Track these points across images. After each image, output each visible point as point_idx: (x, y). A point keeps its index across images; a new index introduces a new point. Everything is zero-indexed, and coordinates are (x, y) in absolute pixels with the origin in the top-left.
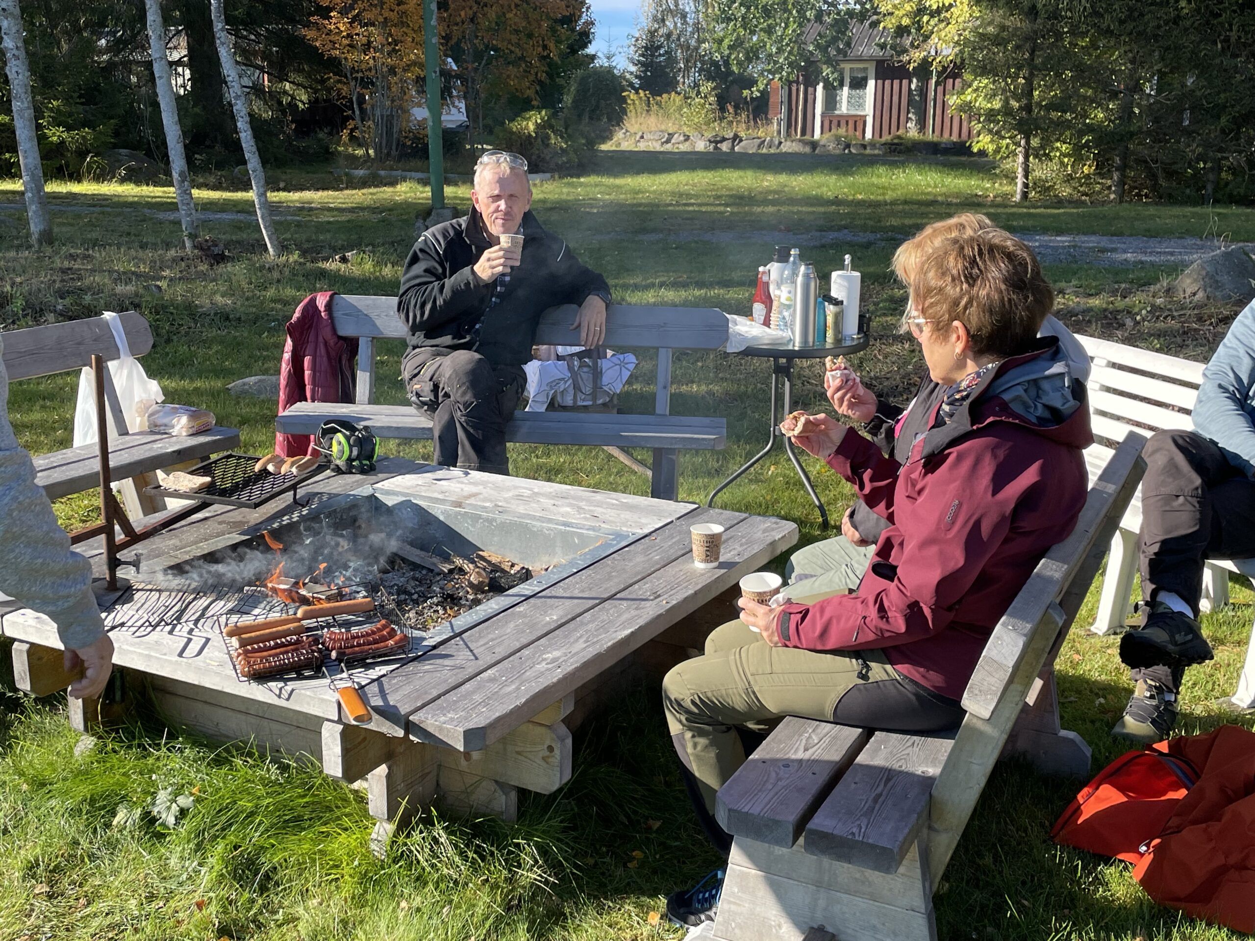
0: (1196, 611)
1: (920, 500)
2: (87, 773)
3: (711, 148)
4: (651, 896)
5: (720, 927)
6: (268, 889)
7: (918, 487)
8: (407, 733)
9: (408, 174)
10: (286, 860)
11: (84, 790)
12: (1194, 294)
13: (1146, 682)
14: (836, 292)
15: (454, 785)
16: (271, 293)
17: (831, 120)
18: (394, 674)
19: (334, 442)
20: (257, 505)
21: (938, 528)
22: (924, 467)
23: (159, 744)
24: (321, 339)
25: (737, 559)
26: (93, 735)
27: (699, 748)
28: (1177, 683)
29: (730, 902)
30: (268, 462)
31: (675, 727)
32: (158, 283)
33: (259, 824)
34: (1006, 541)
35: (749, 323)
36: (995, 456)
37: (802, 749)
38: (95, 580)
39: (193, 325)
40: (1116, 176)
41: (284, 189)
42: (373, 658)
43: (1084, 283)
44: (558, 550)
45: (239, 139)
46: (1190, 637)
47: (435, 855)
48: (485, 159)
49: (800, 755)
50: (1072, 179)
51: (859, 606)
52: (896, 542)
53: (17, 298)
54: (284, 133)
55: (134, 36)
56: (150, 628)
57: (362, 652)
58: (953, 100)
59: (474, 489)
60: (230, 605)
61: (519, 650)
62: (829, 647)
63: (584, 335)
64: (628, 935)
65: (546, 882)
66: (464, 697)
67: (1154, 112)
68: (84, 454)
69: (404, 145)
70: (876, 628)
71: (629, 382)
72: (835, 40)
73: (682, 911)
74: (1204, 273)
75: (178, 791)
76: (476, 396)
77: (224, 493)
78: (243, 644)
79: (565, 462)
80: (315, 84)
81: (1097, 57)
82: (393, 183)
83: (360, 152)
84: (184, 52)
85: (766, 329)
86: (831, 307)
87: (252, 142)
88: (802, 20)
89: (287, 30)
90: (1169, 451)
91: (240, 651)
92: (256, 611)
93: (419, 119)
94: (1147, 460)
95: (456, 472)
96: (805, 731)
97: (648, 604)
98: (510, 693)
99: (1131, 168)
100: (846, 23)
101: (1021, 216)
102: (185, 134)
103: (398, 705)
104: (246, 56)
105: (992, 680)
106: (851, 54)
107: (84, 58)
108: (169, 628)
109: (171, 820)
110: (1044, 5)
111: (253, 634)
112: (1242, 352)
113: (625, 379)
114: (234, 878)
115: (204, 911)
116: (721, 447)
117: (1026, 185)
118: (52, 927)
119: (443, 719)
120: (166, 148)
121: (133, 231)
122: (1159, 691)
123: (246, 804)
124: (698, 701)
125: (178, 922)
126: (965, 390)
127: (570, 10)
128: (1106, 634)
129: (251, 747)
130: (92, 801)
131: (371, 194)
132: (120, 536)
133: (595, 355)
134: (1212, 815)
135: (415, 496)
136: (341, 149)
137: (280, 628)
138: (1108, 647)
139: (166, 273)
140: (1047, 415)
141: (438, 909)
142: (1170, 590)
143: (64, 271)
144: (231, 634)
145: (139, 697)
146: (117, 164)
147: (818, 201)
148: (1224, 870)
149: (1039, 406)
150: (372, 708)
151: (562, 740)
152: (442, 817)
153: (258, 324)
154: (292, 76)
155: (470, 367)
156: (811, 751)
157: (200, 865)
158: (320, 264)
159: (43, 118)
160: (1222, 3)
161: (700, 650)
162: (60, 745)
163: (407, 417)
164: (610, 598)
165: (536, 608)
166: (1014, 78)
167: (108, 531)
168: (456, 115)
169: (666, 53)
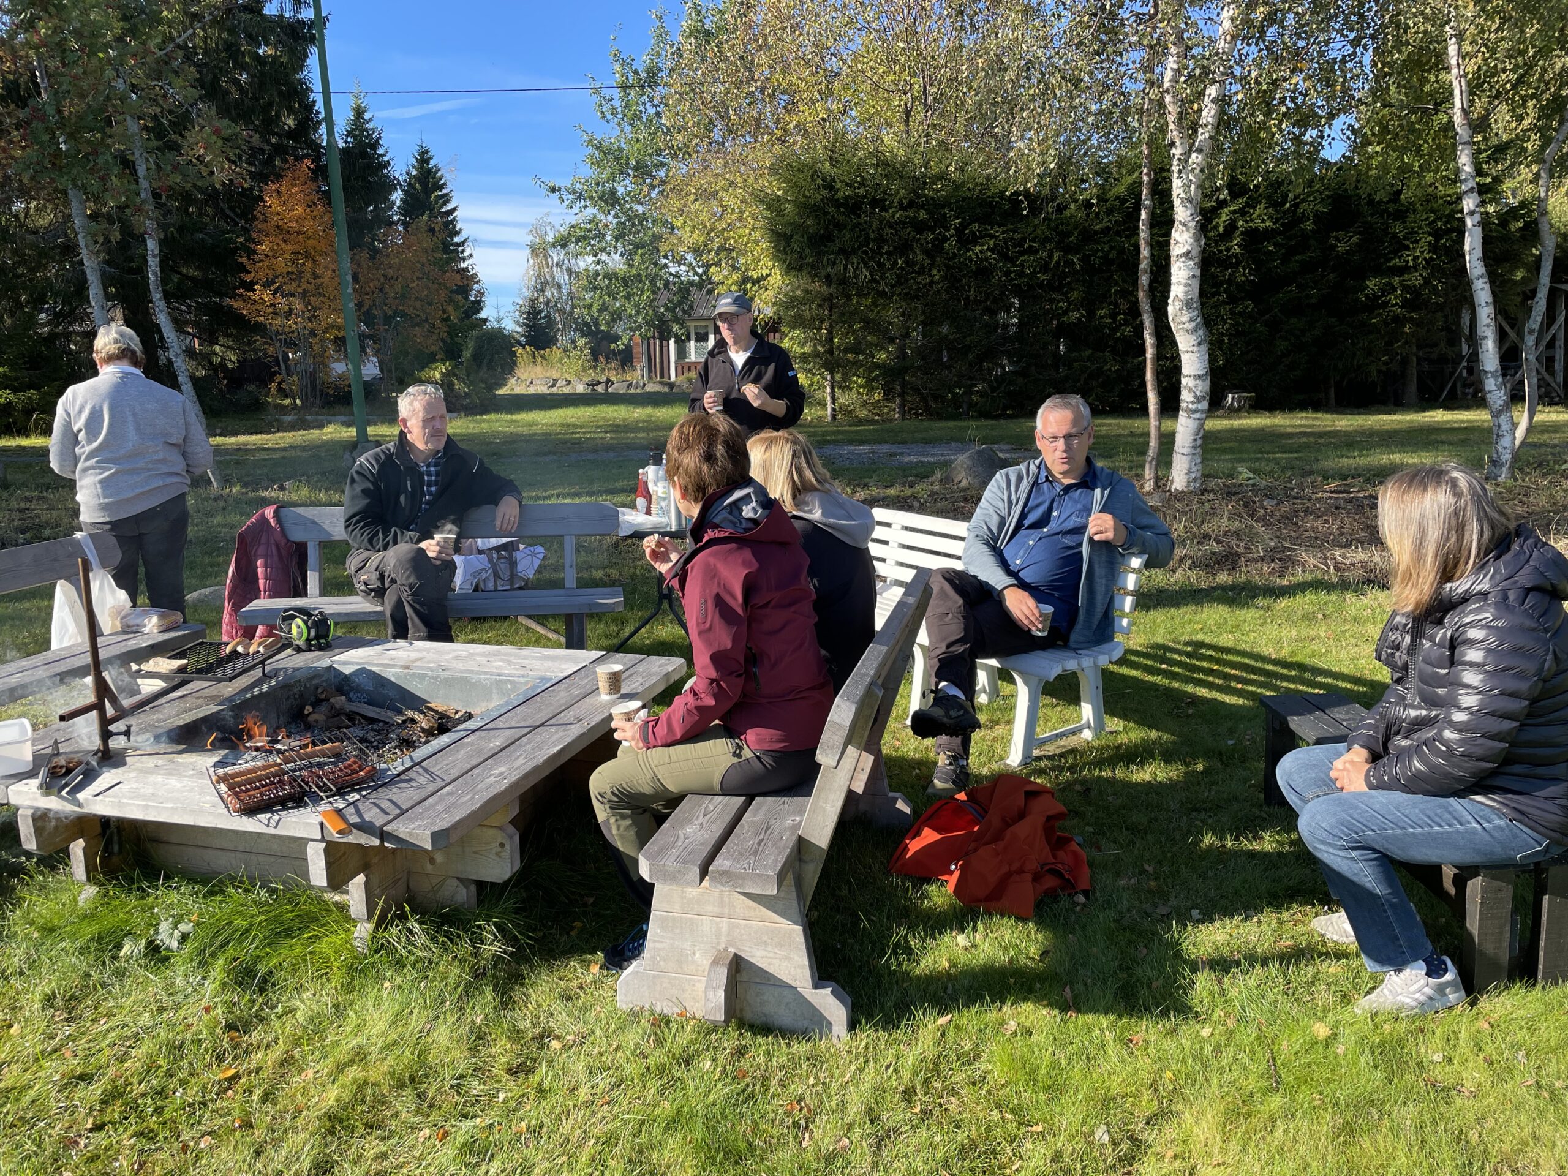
2: (92, 915)
3: (589, 390)
4: (591, 953)
6: (266, 990)
8: (382, 841)
9: (334, 417)
10: (280, 964)
11: (91, 930)
12: (960, 482)
13: (945, 754)
15: (422, 885)
17: (683, 366)
18: (366, 798)
19: (294, 627)
20: (231, 679)
23: (157, 886)
26: (95, 884)
27: (621, 828)
29: (654, 944)
30: (238, 644)
31: (601, 813)
33: (254, 938)
35: (634, 513)
37: (700, 816)
40: (898, 400)
41: (220, 435)
42: (348, 787)
44: (495, 696)
46: (961, 712)
47: (411, 943)
49: (701, 820)
50: (868, 404)
54: (218, 387)
59: (418, 655)
61: (471, 770)
63: (500, 522)
64: (575, 983)
65: (505, 952)
66: (428, 809)
67: (921, 352)
68: (64, 654)
69: (327, 394)
70: (695, 708)
71: (539, 570)
72: (680, 303)
73: (616, 960)
75: (179, 920)
76: (418, 578)
77: (199, 671)
78: (232, 787)
80: (243, 346)
81: (877, 313)
82: (321, 426)
83: (287, 402)
85: (649, 517)
88: (654, 290)
89: (215, 301)
90: (940, 582)
91: (230, 793)
93: (340, 372)
96: (702, 804)
97: (572, 727)
98: (467, 802)
99: (908, 394)
100: (688, 291)
101: (834, 433)
103: (373, 820)
104: (179, 325)
105: (836, 738)
106: (694, 315)
109: (175, 945)
111: (241, 779)
112: (991, 510)
113: (536, 566)
114: (235, 984)
115: (211, 1014)
117: (834, 410)
119: (412, 826)
122: (955, 759)
123: (240, 922)
124: (616, 792)
125: (188, 1026)
127: (465, 283)
129: (241, 877)
130: (100, 939)
131: (301, 435)
132: (110, 711)
133: (510, 548)
134: (998, 837)
135: (368, 665)
136: (270, 399)
137: (262, 773)
141: (417, 984)
142: (947, 681)
143: (21, 511)
144: (220, 782)
145: (135, 848)
148: (1009, 875)
149: (743, 520)
150: (352, 824)
151: (511, 837)
152: (414, 911)
153: (208, 545)
154: (222, 340)
157: (204, 978)
158: (261, 493)
162: (65, 897)
163: (356, 604)
164: (541, 725)
165: (481, 738)
166: (819, 329)
167: (99, 706)
168: (371, 369)
169: (546, 317)
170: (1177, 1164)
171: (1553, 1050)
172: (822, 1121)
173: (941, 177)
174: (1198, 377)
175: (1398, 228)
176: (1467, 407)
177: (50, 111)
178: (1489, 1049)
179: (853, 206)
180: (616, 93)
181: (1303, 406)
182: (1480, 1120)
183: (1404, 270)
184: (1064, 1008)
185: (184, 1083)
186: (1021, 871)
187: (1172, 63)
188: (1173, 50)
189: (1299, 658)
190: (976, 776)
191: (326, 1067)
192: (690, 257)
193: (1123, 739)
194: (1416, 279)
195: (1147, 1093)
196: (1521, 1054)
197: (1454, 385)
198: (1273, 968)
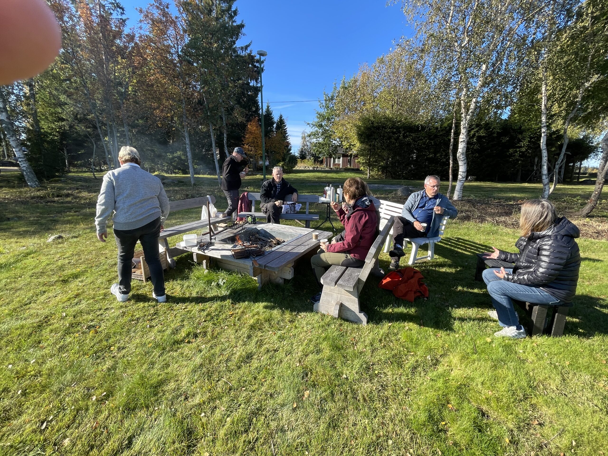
0: (402, 247)
2: (207, 276)
8: (265, 268)
9: (259, 173)
11: (206, 279)
12: (400, 195)
13: (394, 260)
14: (338, 192)
17: (334, 164)
18: (262, 258)
19: (249, 218)
20: (236, 229)
21: (351, 229)
23: (219, 271)
24: (246, 201)
26: (208, 270)
27: (317, 271)
28: (399, 260)
30: (237, 222)
32: (215, 192)
35: (323, 198)
37: (336, 270)
44: (290, 237)
46: (401, 252)
48: (275, 168)
50: (377, 175)
51: (340, 244)
58: (356, 161)
59: (274, 227)
61: (284, 254)
63: (293, 200)
66: (275, 262)
70: (343, 247)
71: (300, 209)
73: (313, 300)
74: (401, 191)
75: (223, 279)
77: (230, 227)
81: (382, 153)
82: (256, 175)
85: (326, 199)
86: (337, 195)
88: (329, 147)
90: (397, 220)
92: (236, 247)
93: (261, 163)
98: (283, 261)
100: (337, 147)
103: (263, 263)
106: (338, 153)
109: (222, 284)
112: (410, 203)
116: (318, 220)
117: (369, 176)
119: (271, 265)
120: (216, 168)
122: (396, 261)
123: (235, 281)
129: (236, 272)
130: (208, 281)
131: (252, 177)
132: (212, 234)
134: (406, 282)
135: (264, 228)
140: (366, 206)
142: (398, 243)
146: (206, 172)
148: (408, 291)
149: (364, 205)
150: (258, 264)
151: (292, 270)
159: (194, 163)
162: (202, 272)
163: (261, 214)
164: (300, 245)
165: (287, 247)
166: (367, 157)
167: (210, 233)
168: (267, 163)
169: (305, 152)
170: (448, 367)
171: (555, 354)
172: (359, 344)
173: (400, 121)
174: (463, 172)
175: (520, 136)
176: (534, 183)
177: (207, 106)
178: (536, 351)
179: (378, 128)
180: (324, 102)
181: (489, 181)
182: (533, 370)
183: (521, 147)
184: (420, 325)
185: (222, 314)
186: (411, 291)
187: (464, 93)
188: (465, 89)
189: (486, 244)
191: (251, 315)
192: (338, 140)
193: (438, 260)
194: (523, 149)
195: (440, 349)
196: (546, 354)
197: (531, 177)
198: (476, 322)
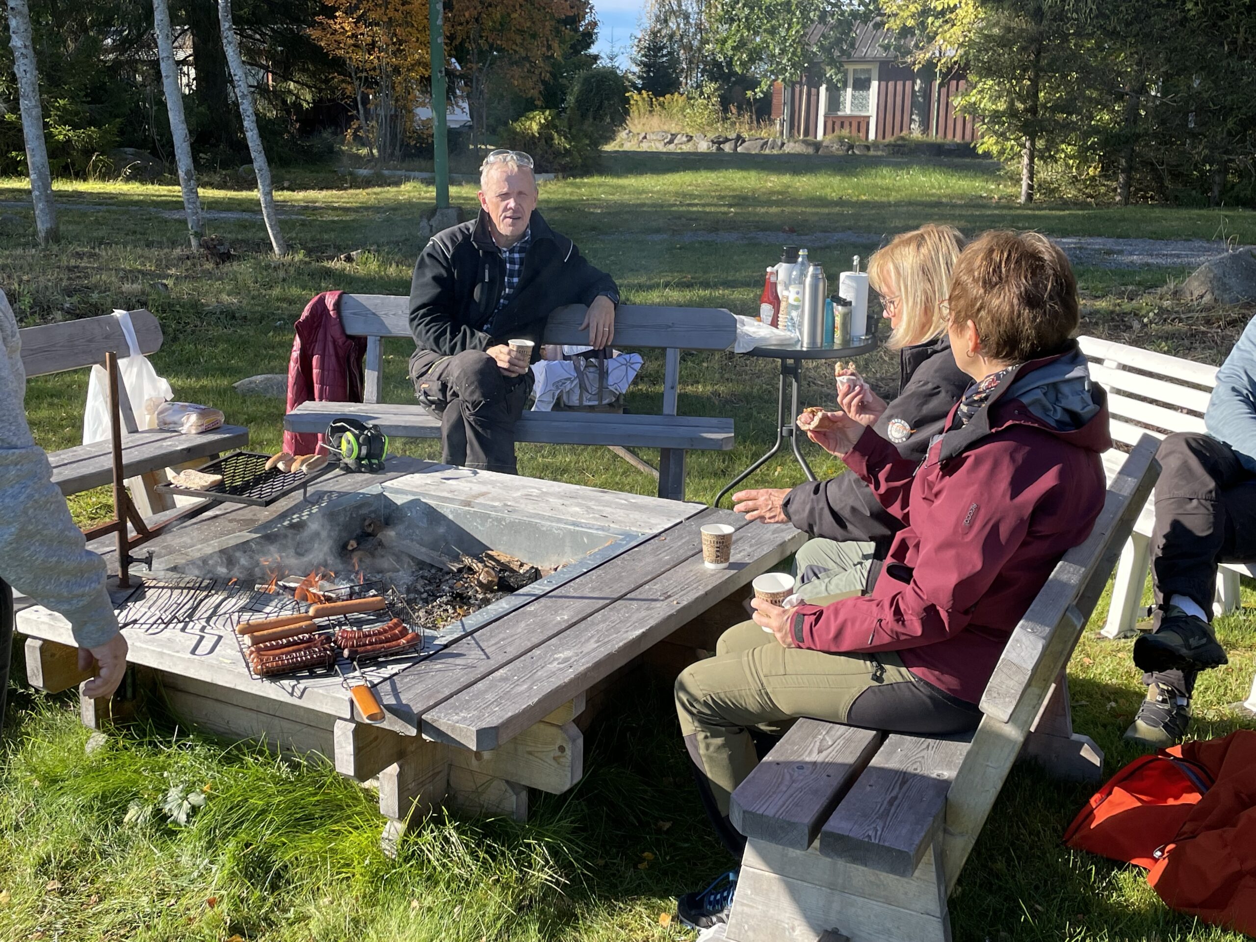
0: (1210, 614)
1: (938, 502)
2: (98, 769)
3: (714, 148)
4: (661, 898)
5: (733, 930)
6: (279, 888)
7: (935, 490)
8: (420, 731)
9: (413, 174)
10: (297, 859)
12: (1202, 297)
13: (1158, 686)
14: (844, 292)
15: (464, 784)
16: (276, 292)
17: (835, 122)
18: (406, 673)
19: (344, 441)
20: (268, 503)
21: (955, 532)
22: (941, 469)
23: (170, 742)
24: (329, 338)
25: (747, 560)
26: (104, 732)
27: (712, 749)
28: (1189, 687)
29: (743, 904)
31: (687, 725)
32: (165, 281)
33: (271, 822)
34: (1024, 544)
35: (756, 323)
36: (1013, 459)
37: (816, 751)
38: (109, 577)
39: (199, 323)
41: (289, 189)
42: (385, 656)
43: (1091, 285)
44: (567, 549)
45: (245, 138)
46: (1204, 641)
47: (446, 855)
48: (491, 158)
49: (814, 757)
50: (1078, 181)
51: (875, 609)
52: (911, 544)
53: (24, 296)
54: (289, 132)
55: (140, 36)
56: (163, 626)
57: (373, 651)
58: (958, 102)
59: (484, 489)
60: (242, 603)
61: (530, 650)
62: (843, 649)
63: (592, 335)
64: (640, 935)
65: (557, 883)
66: (476, 696)
67: (1160, 114)
68: (95, 451)
69: (408, 145)
70: (892, 631)
71: (635, 383)
72: (838, 41)
73: (693, 913)
74: (1211, 275)
75: (189, 789)
76: (484, 395)
77: (237, 491)
78: (256, 642)
79: (570, 462)
80: (319, 84)
81: (1104, 59)
82: (397, 183)
83: (364, 151)
84: (190, 51)
85: (774, 330)
86: (840, 308)
87: (258, 142)
88: (806, 21)
89: (292, 30)
90: (1182, 453)
91: (253, 649)
92: (268, 609)
93: (424, 118)
94: (1161, 463)
95: (464, 471)
96: (819, 733)
97: (658, 604)
98: (522, 693)
99: (1136, 170)
100: (850, 25)
101: (1027, 217)
102: (190, 132)
103: (411, 704)
104: (251, 56)
105: (1011, 683)
106: (856, 55)
107: (89, 56)
108: (181, 625)
110: (1050, 7)
111: (265, 632)
113: (630, 380)
114: (246, 876)
115: (215, 909)
116: (728, 448)
117: (1031, 187)
118: (64, 924)
119: (456, 718)
120: (172, 146)
121: (138, 229)
122: (1171, 695)
124: (710, 702)
125: (190, 919)
126: (984, 391)
127: (575, 10)
128: (1117, 638)
129: (262, 745)
130: (104, 798)
131: (375, 193)
132: (132, 533)
133: (601, 355)
135: (424, 495)
136: (345, 148)
137: (292, 626)
138: (1119, 651)
139: (173, 271)
140: (1067, 419)
141: (449, 909)
142: (1184, 594)
143: (70, 269)
144: (243, 632)
145: (150, 694)
146: (122, 163)
147: (823, 202)
149: (1059, 409)
150: (385, 706)
151: (574, 741)
152: (453, 816)
153: (264, 323)
154: (297, 76)
155: (478, 366)
156: (825, 753)
157: (211, 862)
158: (325, 264)
159: (50, 116)
160: (1229, 5)
161: (711, 650)
162: (72, 742)
163: (415, 416)
164: (621, 598)
165: (547, 607)
166: (1020, 79)
167: (120, 527)
168: (459, 115)
169: (669, 53)
190: (1197, 720)
